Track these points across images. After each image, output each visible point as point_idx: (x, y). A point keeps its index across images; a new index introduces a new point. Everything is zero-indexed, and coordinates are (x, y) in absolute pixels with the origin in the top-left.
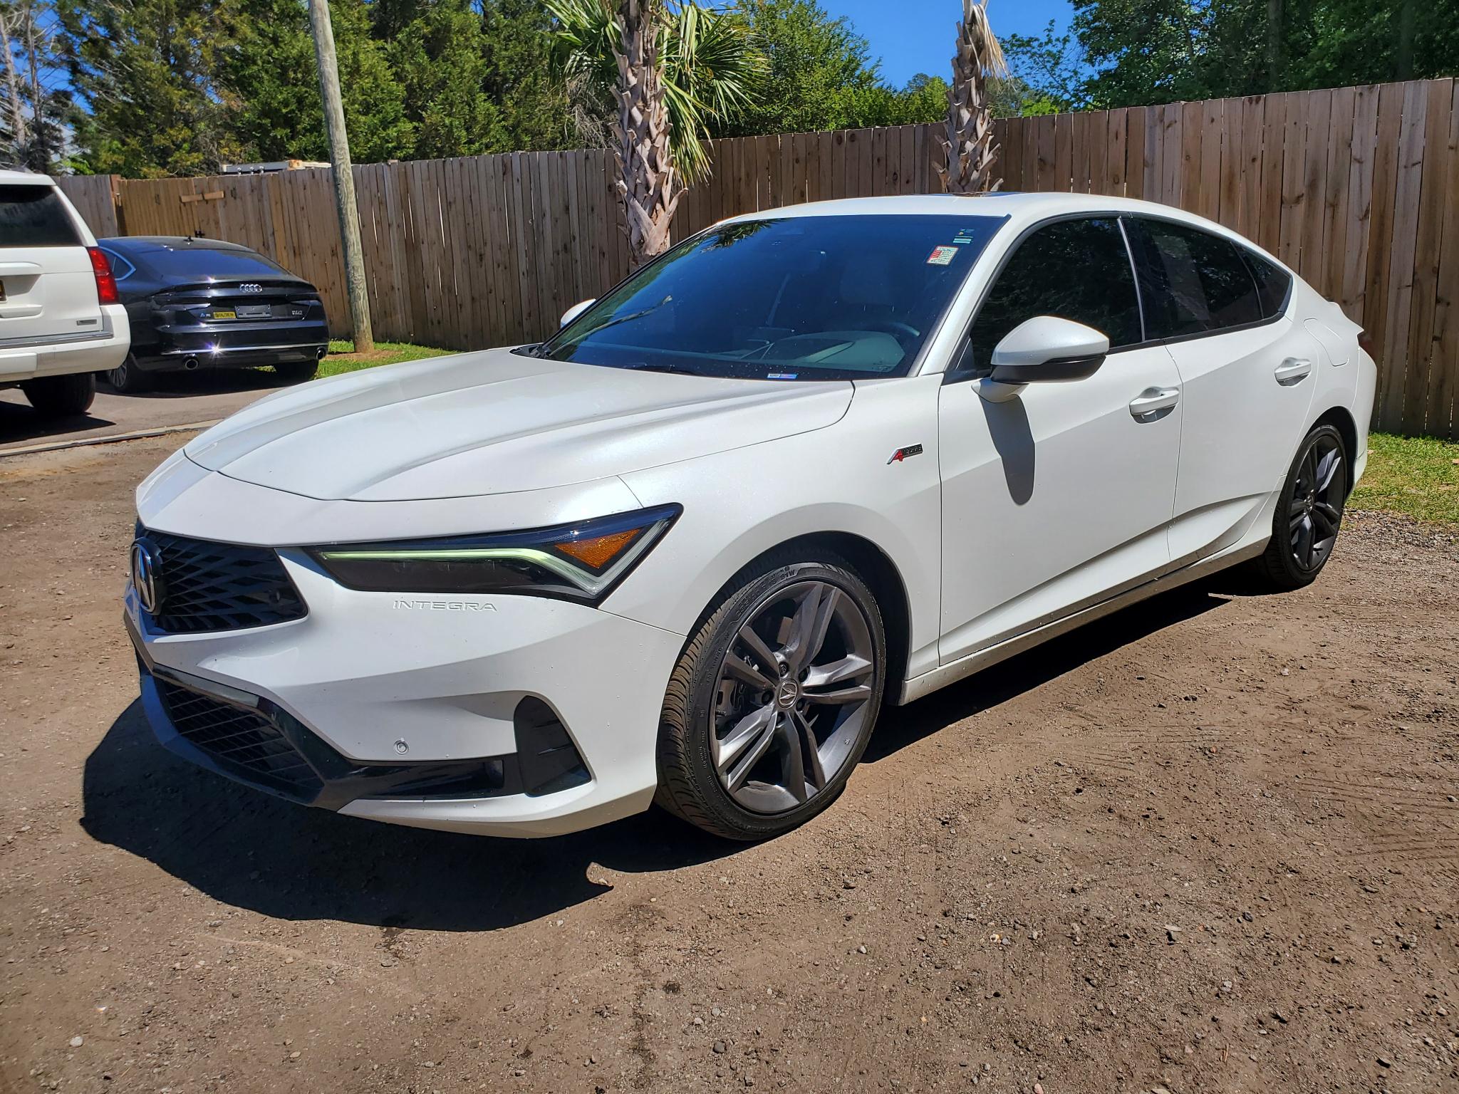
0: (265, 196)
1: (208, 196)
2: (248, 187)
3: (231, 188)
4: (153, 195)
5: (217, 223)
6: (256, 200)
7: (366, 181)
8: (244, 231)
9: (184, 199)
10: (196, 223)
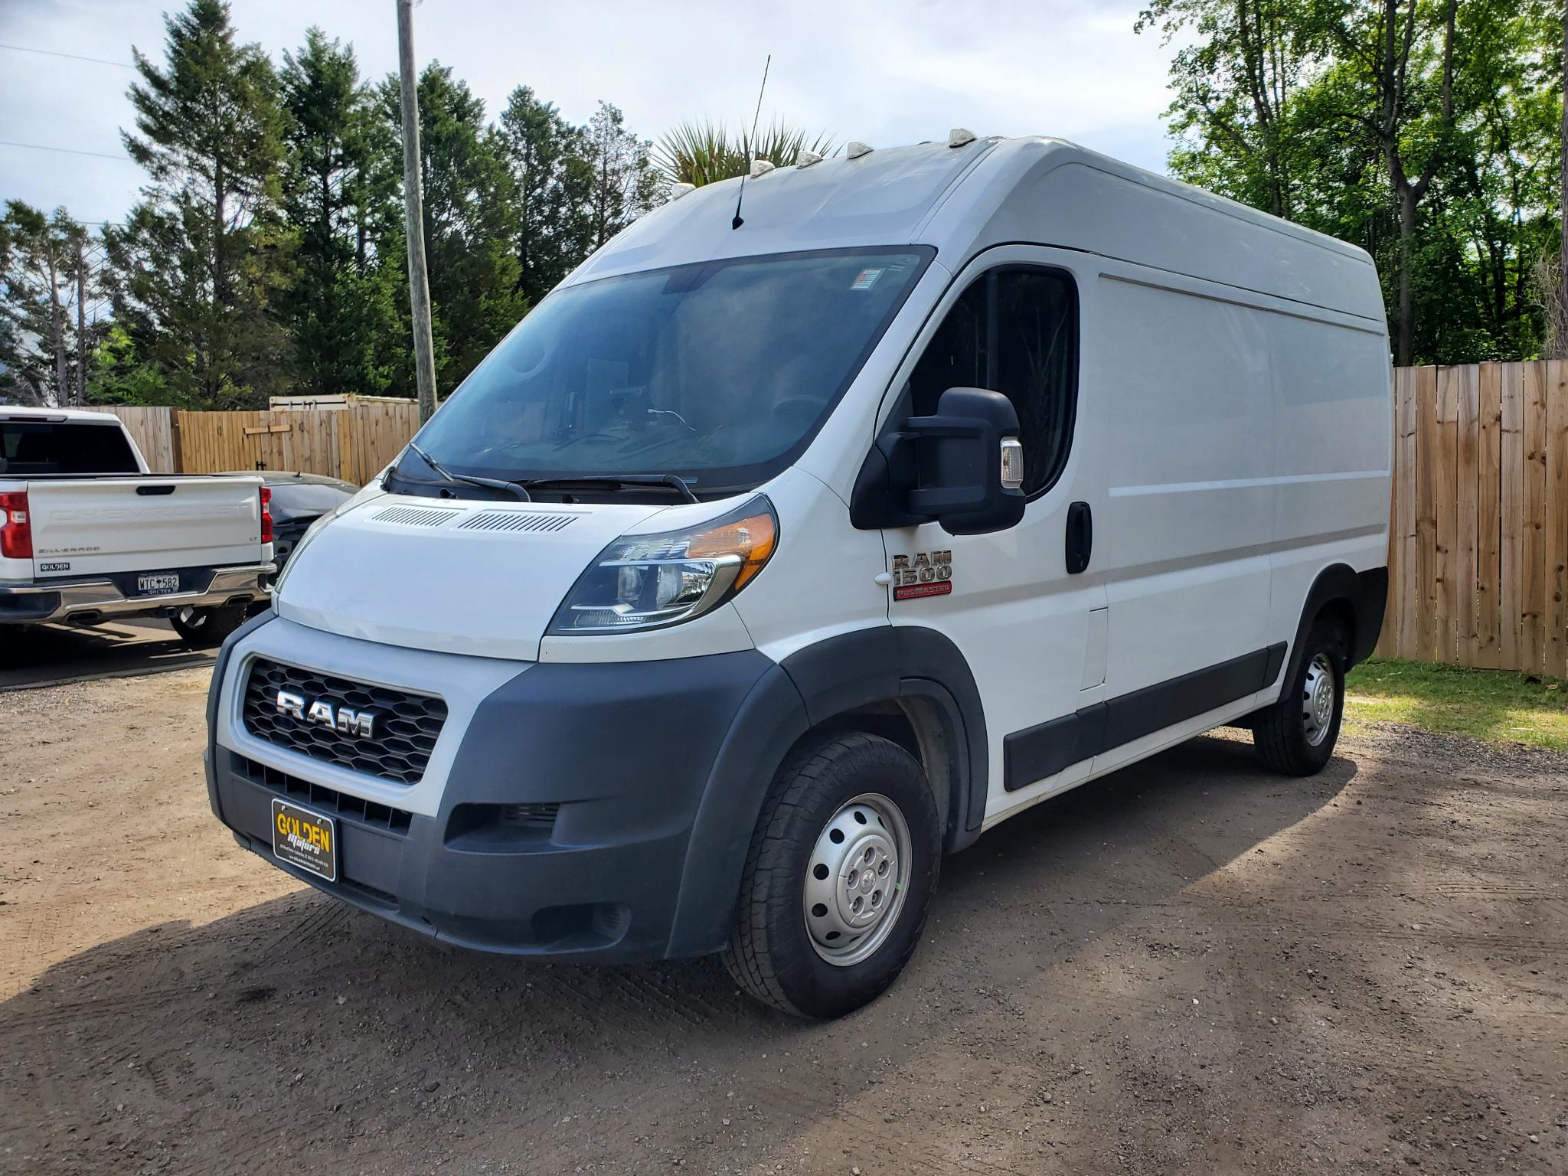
0: (335, 431)
1: (273, 429)
2: (317, 422)
3: (299, 422)
4: (215, 426)
5: (280, 453)
6: (324, 434)
8: (308, 462)
9: (248, 431)
10: (258, 454)
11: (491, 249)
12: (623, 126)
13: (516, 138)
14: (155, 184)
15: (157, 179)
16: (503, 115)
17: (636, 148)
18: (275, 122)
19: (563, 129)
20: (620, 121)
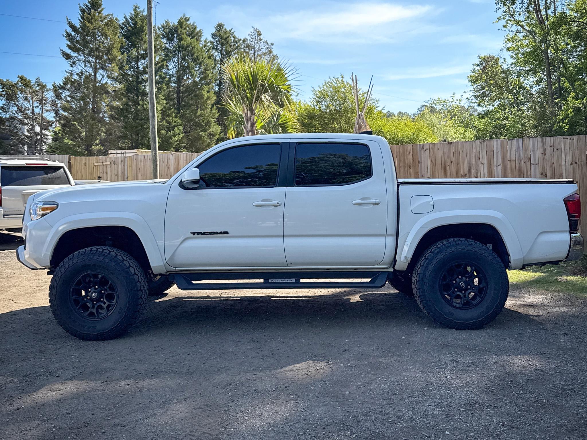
0: (126, 164)
1: (104, 164)
2: (120, 161)
3: (114, 161)
4: (84, 163)
5: (107, 173)
6: (122, 165)
7: (164, 160)
8: (116, 177)
9: (96, 164)
10: (99, 173)
11: (203, 89)
12: (261, 37)
13: (217, 43)
14: (71, 69)
15: (72, 66)
16: (212, 34)
17: (267, 46)
18: (117, 43)
19: (236, 40)
20: (260, 35)
